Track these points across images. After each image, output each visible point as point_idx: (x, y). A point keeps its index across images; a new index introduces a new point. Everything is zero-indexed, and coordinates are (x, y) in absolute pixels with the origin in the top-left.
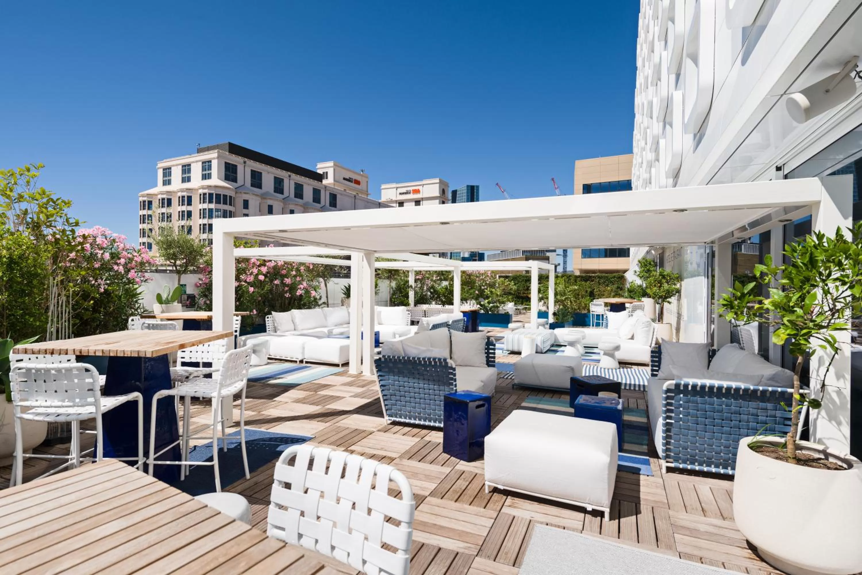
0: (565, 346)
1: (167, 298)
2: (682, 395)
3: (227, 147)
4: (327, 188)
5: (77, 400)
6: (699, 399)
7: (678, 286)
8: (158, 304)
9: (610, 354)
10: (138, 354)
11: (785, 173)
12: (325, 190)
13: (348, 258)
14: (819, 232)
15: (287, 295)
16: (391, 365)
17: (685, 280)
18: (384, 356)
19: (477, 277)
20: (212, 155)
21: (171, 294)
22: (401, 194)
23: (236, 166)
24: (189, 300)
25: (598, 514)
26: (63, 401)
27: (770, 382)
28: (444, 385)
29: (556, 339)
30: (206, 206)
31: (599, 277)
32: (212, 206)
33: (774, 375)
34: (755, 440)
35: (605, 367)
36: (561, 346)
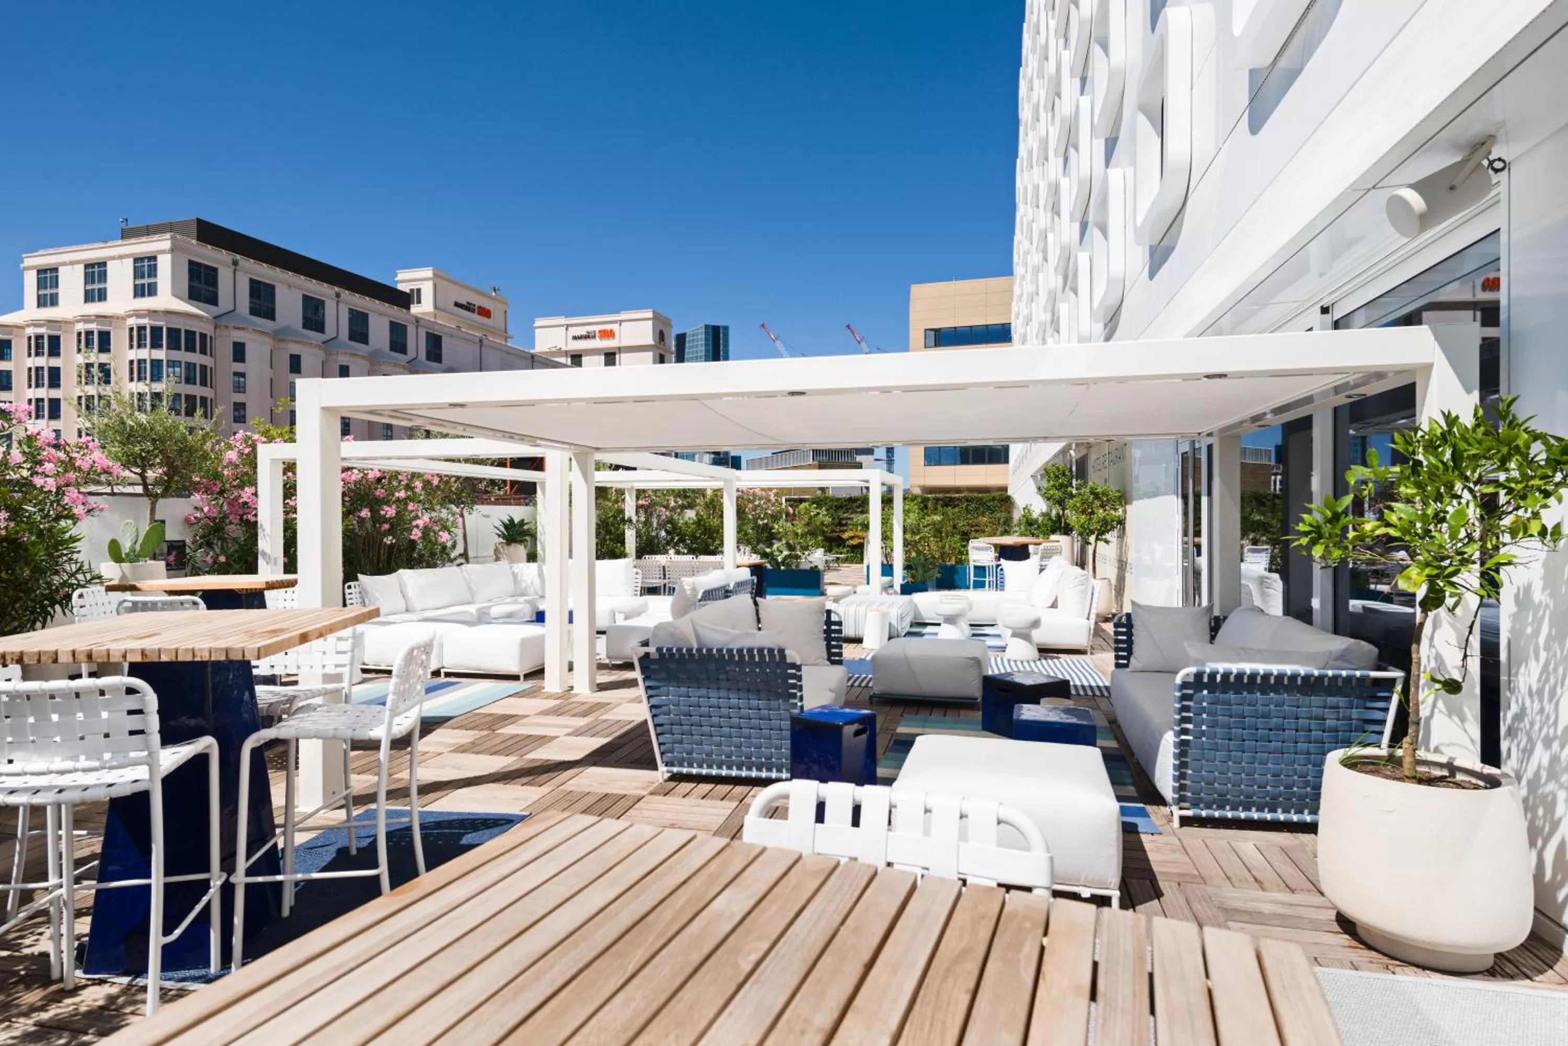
0: (939, 625)
1: (133, 550)
2: (1205, 692)
3: (194, 228)
4: (421, 322)
5: (107, 756)
6: (1232, 696)
7: (1120, 512)
8: (113, 563)
9: (1022, 634)
10: (227, 655)
11: (1335, 319)
12: (417, 327)
13: (537, 464)
14: (1449, 412)
15: (389, 540)
16: (673, 666)
17: (1134, 503)
18: (659, 650)
19: (749, 501)
20: (160, 244)
21: (140, 541)
22: (575, 338)
23: (215, 270)
24: (174, 553)
25: (1102, 901)
26: (75, 758)
27: (1338, 663)
28: (777, 699)
29: (917, 613)
30: (144, 353)
31: (967, 500)
32: (160, 354)
33: (1345, 650)
34: (1349, 754)
35: (1015, 658)
36: (925, 625)
